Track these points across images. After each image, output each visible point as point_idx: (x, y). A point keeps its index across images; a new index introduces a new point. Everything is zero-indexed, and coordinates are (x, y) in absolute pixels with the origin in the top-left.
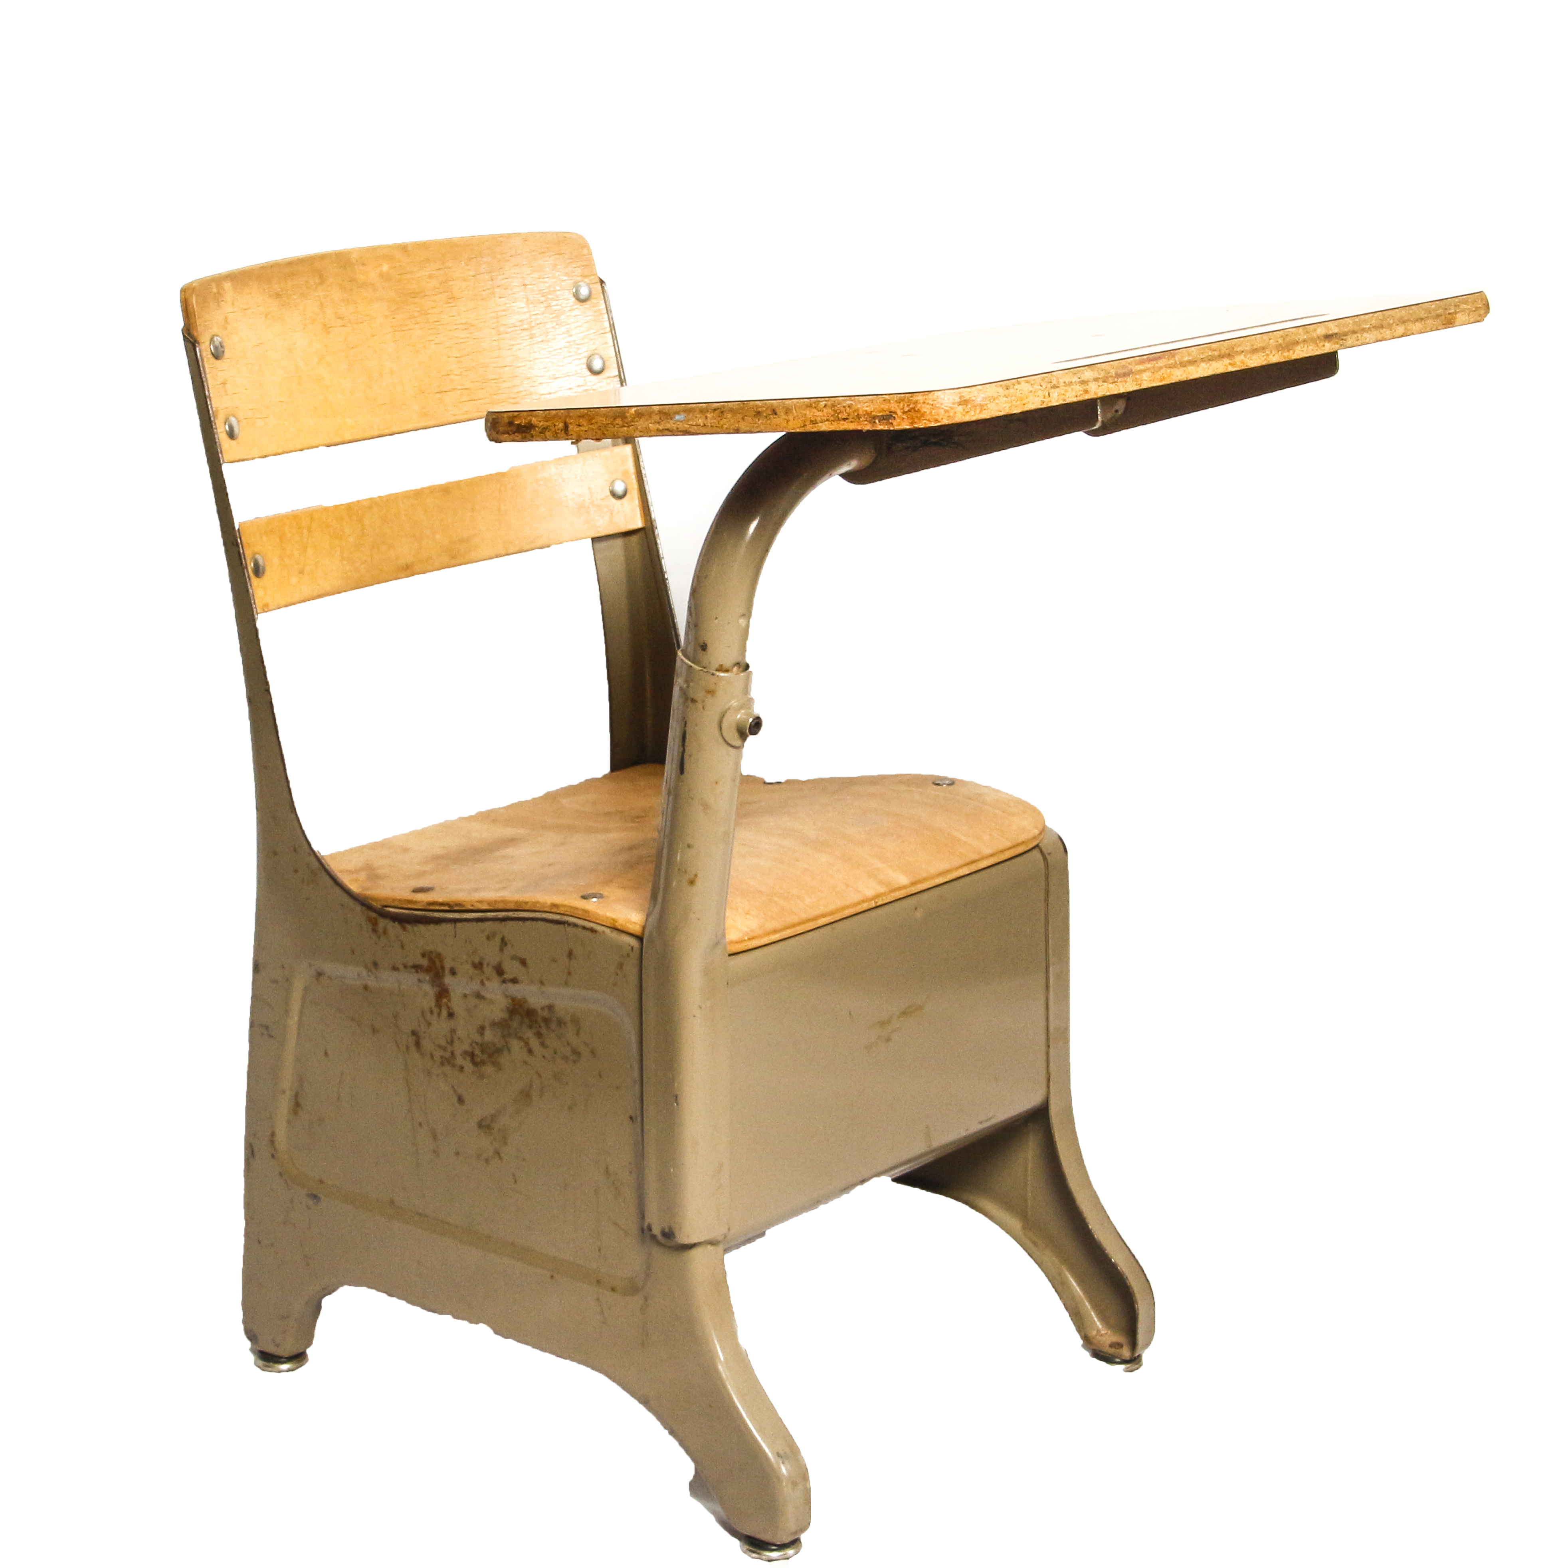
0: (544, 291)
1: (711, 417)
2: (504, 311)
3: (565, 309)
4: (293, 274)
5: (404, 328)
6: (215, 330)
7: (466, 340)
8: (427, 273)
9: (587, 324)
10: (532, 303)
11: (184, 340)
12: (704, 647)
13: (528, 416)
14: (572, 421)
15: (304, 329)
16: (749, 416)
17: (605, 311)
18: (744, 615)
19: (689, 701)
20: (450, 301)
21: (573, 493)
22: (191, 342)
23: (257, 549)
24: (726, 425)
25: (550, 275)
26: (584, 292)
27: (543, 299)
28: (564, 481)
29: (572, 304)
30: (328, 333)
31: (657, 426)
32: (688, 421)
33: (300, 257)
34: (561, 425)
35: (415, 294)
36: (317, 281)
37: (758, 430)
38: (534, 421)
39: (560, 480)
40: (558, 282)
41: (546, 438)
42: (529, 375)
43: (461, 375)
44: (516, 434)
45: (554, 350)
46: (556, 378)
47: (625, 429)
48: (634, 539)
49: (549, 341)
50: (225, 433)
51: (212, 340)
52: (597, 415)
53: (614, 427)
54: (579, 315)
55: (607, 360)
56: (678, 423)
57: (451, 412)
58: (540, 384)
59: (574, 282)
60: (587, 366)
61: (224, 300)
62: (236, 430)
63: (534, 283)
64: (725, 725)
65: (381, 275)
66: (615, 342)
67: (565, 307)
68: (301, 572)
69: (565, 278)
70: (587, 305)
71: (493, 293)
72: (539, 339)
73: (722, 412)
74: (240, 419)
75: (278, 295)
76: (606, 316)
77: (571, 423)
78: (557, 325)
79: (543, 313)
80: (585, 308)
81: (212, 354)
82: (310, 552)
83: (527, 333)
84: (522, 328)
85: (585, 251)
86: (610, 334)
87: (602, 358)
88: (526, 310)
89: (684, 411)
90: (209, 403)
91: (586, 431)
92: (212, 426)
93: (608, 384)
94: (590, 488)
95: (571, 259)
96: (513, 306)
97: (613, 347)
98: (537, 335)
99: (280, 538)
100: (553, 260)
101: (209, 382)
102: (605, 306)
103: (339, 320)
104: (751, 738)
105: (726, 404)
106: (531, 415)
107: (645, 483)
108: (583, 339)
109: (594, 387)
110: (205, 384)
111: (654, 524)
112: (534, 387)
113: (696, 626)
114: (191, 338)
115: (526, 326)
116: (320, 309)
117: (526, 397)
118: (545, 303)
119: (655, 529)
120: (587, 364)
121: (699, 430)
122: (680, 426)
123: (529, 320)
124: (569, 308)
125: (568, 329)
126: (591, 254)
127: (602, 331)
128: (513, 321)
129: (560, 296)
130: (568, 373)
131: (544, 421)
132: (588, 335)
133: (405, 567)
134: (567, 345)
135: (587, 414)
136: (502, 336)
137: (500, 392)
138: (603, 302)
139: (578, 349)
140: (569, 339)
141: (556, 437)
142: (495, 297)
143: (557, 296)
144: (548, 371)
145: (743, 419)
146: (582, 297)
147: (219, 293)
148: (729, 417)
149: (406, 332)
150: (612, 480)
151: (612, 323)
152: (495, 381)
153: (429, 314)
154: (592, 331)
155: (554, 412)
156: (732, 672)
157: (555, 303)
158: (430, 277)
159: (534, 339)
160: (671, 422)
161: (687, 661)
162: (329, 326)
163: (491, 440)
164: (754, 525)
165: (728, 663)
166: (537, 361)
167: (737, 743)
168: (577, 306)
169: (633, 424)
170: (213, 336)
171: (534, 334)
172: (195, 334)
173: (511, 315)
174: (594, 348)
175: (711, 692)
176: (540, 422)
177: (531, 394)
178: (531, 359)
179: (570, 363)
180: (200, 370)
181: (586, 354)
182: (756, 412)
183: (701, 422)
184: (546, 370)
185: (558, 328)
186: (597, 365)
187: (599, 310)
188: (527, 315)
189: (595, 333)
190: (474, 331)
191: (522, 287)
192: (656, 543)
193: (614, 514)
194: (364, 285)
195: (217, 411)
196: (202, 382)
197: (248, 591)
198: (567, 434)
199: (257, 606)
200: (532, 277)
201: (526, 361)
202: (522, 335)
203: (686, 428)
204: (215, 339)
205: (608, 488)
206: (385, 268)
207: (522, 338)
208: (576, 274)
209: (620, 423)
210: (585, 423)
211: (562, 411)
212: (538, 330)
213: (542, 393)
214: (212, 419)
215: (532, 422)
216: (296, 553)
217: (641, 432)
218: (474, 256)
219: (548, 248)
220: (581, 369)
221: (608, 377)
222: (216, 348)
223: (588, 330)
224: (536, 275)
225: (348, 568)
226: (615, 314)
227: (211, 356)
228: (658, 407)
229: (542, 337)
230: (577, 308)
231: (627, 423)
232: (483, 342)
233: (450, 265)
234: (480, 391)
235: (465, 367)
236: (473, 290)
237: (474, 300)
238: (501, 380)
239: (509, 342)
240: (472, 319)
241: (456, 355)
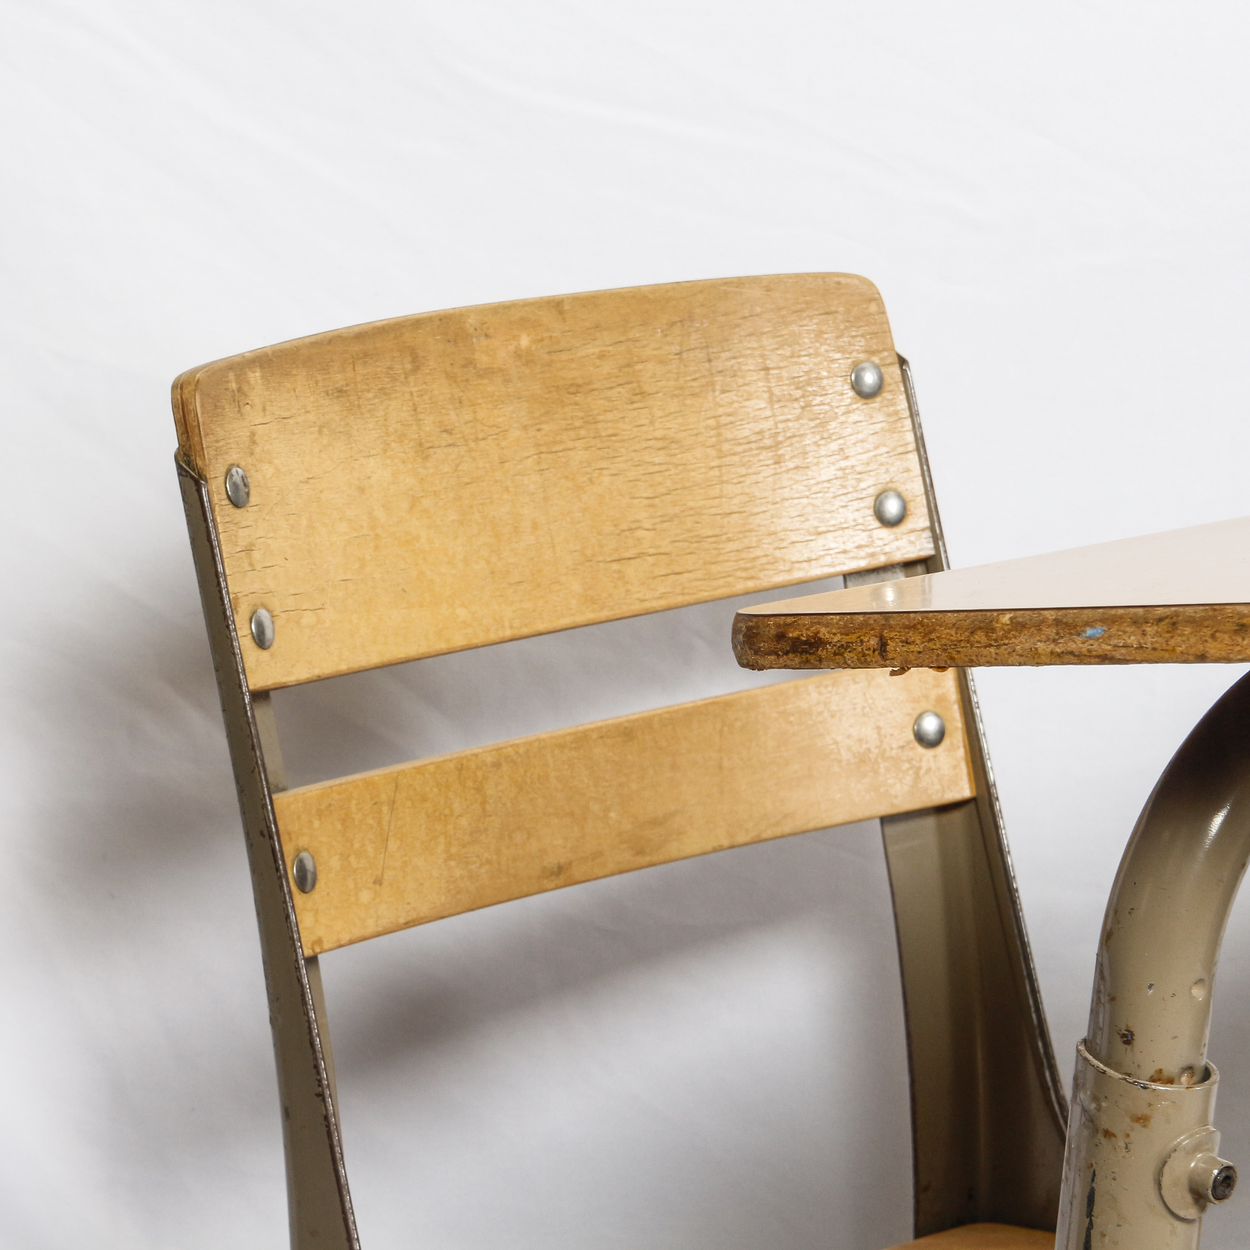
0: (801, 379)
1: (1154, 632)
2: (730, 415)
3: (836, 410)
4: (366, 355)
5: (554, 449)
6: (233, 457)
7: (664, 467)
8: (597, 350)
9: (875, 436)
10: (779, 401)
11: (180, 474)
12: (1128, 1038)
13: (813, 624)
14: (892, 634)
15: (385, 451)
16: (1225, 633)
17: (907, 413)
18: (1200, 981)
19: (1100, 1136)
20: (636, 398)
21: (849, 737)
22: (192, 477)
23: (304, 841)
24: (1180, 647)
25: (811, 351)
26: (869, 379)
27: (798, 393)
28: (833, 716)
29: (849, 401)
30: (426, 458)
31: (1052, 646)
32: (1110, 637)
33: (379, 324)
34: (873, 642)
35: (575, 388)
36: (409, 366)
37: (1240, 657)
38: (824, 632)
39: (826, 714)
40: (825, 363)
41: (845, 663)
42: (772, 529)
43: (654, 529)
44: (791, 656)
45: (818, 483)
46: (820, 533)
47: (992, 650)
48: (957, 816)
49: (807, 467)
50: (250, 637)
51: (228, 472)
52: (941, 626)
53: (972, 646)
54: (860, 422)
55: (912, 501)
56: (1091, 642)
57: (637, 596)
58: (793, 543)
59: (853, 362)
60: (875, 512)
61: (250, 403)
62: (269, 633)
63: (782, 365)
64: (1166, 1181)
65: (518, 354)
66: (925, 468)
67: (838, 407)
68: (378, 882)
69: (838, 356)
70: (877, 403)
71: (713, 384)
72: (791, 465)
73: (1174, 624)
74: (275, 613)
75: (341, 392)
76: (908, 423)
77: (891, 639)
78: (822, 438)
79: (798, 418)
80: (872, 408)
81: (229, 497)
82: (393, 845)
83: (770, 454)
84: (762, 445)
85: (873, 308)
86: (916, 453)
87: (900, 496)
88: (768, 413)
89: (1103, 621)
90: (223, 584)
91: (920, 652)
92: (228, 627)
93: (911, 542)
94: (879, 728)
95: (849, 321)
96: (745, 407)
97: (920, 478)
98: (787, 457)
99: (343, 821)
100: (816, 324)
101: (224, 547)
102: (906, 405)
103: (445, 435)
104: (1215, 1209)
105: (1181, 609)
106: (819, 623)
107: (978, 720)
108: (868, 464)
109: (887, 549)
110: (217, 551)
111: (993, 790)
112: (780, 549)
113: (1113, 999)
114: (194, 470)
115: (768, 442)
116: (412, 416)
117: (768, 567)
118: (802, 400)
119: (994, 800)
120: (875, 507)
121: (1129, 656)
122: (1095, 647)
123: (773, 431)
124: (843, 409)
125: (842, 447)
126: (884, 313)
127: (901, 450)
128: (746, 433)
129: (828, 388)
130: (841, 523)
131: (842, 634)
132: (875, 456)
133: (555, 870)
134: (840, 474)
135: (921, 623)
136: (726, 460)
137: (721, 558)
138: (903, 397)
139: (859, 481)
140: (843, 464)
141: (863, 662)
142: (714, 391)
143: (823, 388)
144: (807, 520)
145: (1213, 636)
146: (866, 389)
147: (239, 390)
148: (1186, 633)
149: (561, 454)
150: (918, 712)
151: (918, 434)
152: (713, 539)
153: (600, 422)
154: (884, 449)
155: (861, 618)
156: (1180, 1083)
157: (818, 399)
158: (601, 356)
159: (783, 464)
160: (1078, 639)
161: (1096, 1062)
162: (427, 445)
163: (743, 665)
164: (1218, 820)
165: (1171, 1067)
166: (787, 504)
167: (1191, 1212)
168: (859, 405)
169: (1006, 642)
170: (232, 465)
171: (783, 455)
172: (200, 463)
173: (743, 422)
174: (888, 479)
175: (1143, 1120)
176: (835, 634)
177: (776, 561)
178: (778, 499)
179: (846, 506)
180: (207, 527)
181: (872, 491)
182: (1238, 625)
183: (1133, 640)
184: (803, 519)
185: (825, 445)
186: (892, 507)
187: (896, 413)
188: (770, 423)
189: (888, 452)
190: (678, 451)
191: (762, 373)
192: (997, 827)
193: (922, 772)
194: (488, 373)
195: (237, 598)
196: (212, 548)
197: (288, 917)
198: (884, 658)
199: (303, 944)
200: (779, 355)
201: (768, 502)
202: (761, 457)
203: (1104, 650)
204: (234, 471)
205: (911, 728)
206: (525, 341)
207: (762, 463)
208: (857, 348)
209: (984, 640)
210: (918, 639)
211: (876, 616)
212: (789, 449)
213: (794, 559)
214: (229, 613)
215: (821, 635)
216: (370, 849)
217: (1021, 656)
218: (677, 319)
219: (807, 303)
220: (864, 517)
221: (912, 531)
222: (235, 486)
223: (877, 448)
224: (787, 351)
225: (458, 873)
226: (924, 419)
227: (227, 502)
228: (1052, 612)
229: (795, 460)
230: (857, 409)
231: (996, 640)
232: (693, 470)
233: (638, 335)
234: (688, 557)
235: (661, 516)
236: (677, 379)
237: (677, 396)
238: (724, 537)
239: (739, 470)
240: (673, 430)
241: (645, 495)
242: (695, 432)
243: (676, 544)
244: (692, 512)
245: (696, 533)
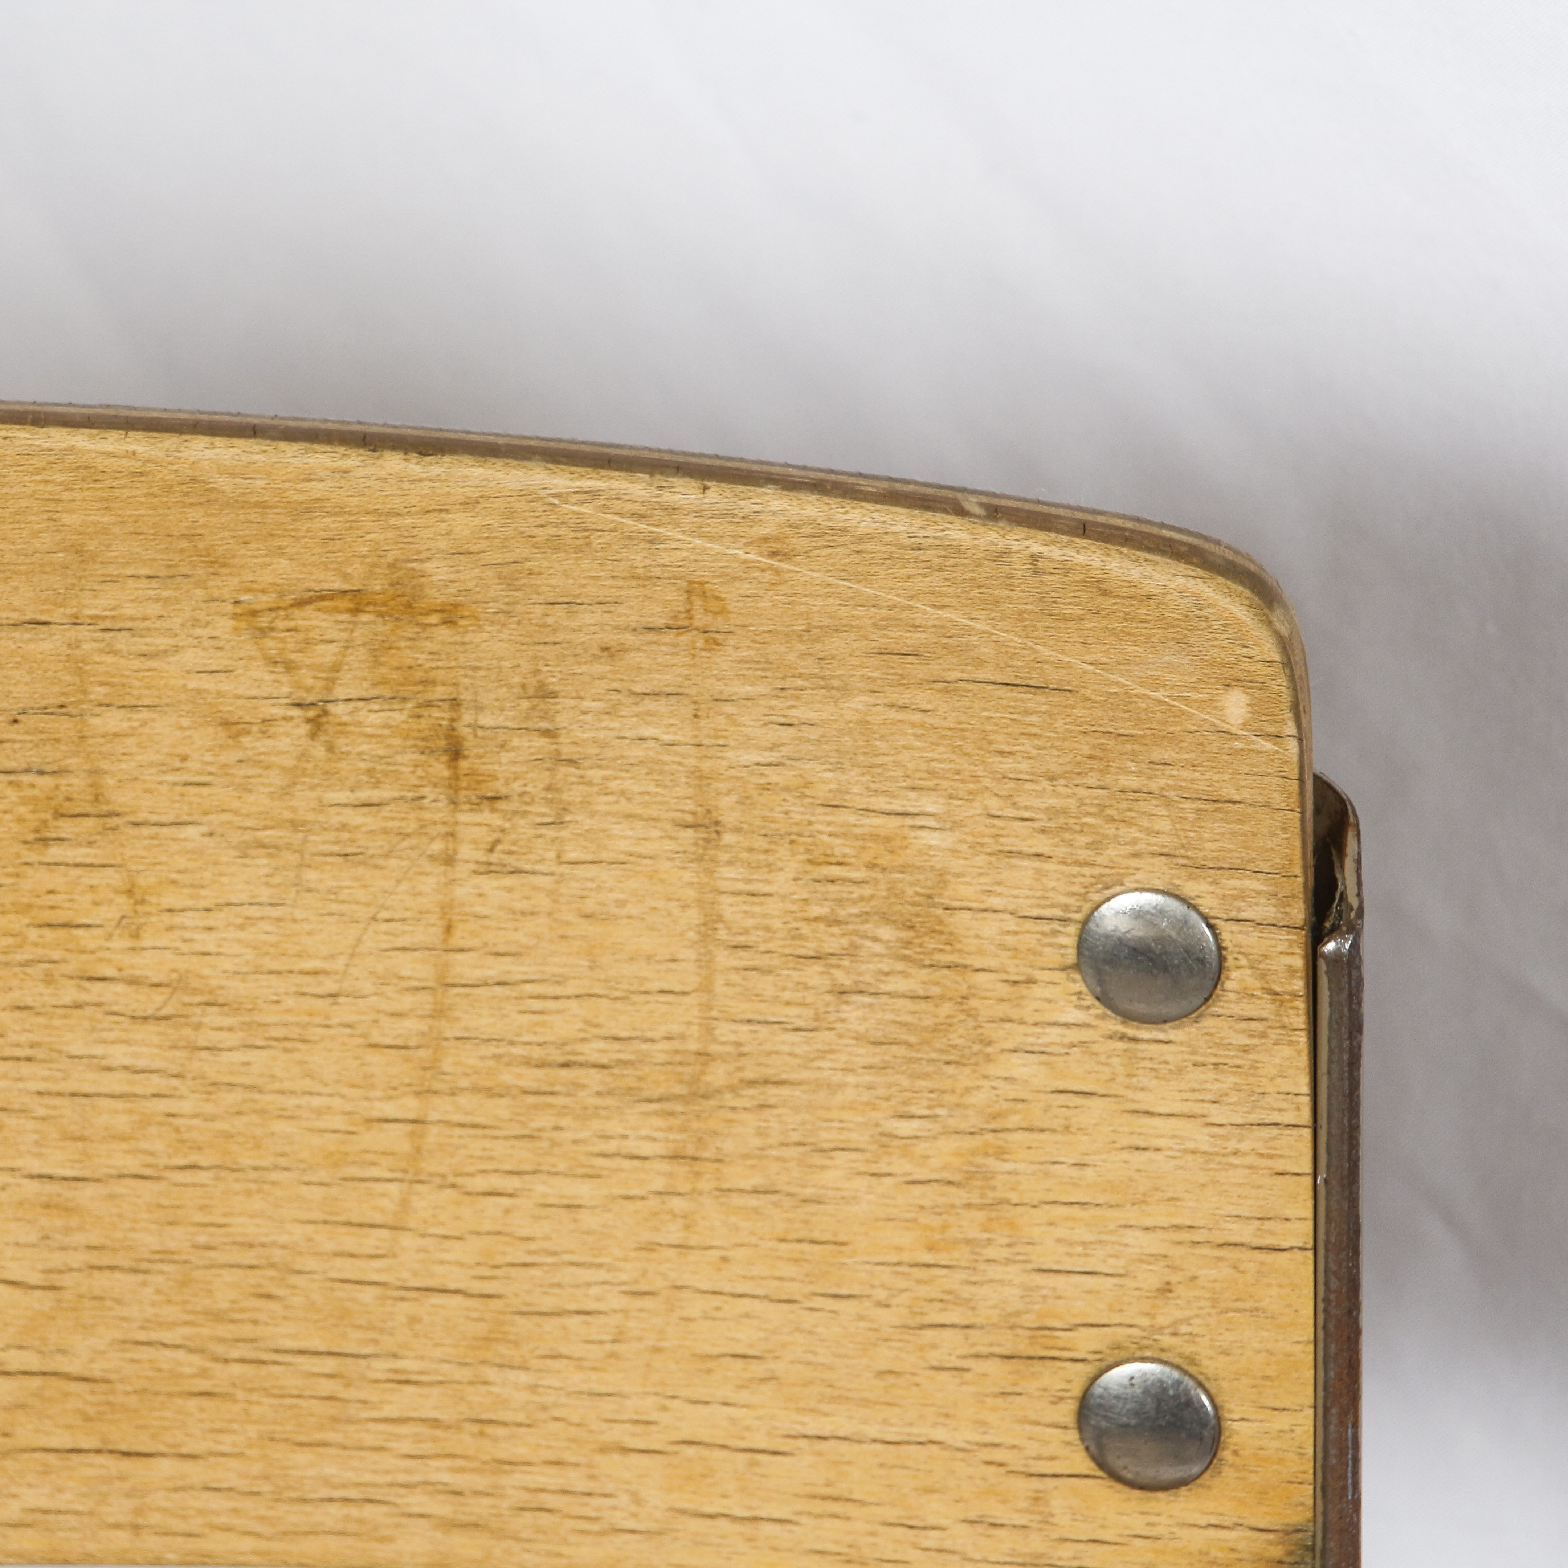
2: (503, 954)
7: (148, 1084)
10: (743, 947)
20: (66, 827)
43: (52, 1289)
71: (449, 834)
83: (659, 1122)
84: (627, 1083)
88: (682, 978)
98: (734, 1147)
115: (657, 1078)
123: (690, 1046)
128: (565, 1029)
136: (451, 1106)
137: (347, 1433)
142: (449, 858)
159: (709, 1167)
171: (719, 1135)
188: (681, 1016)
190: (227, 1038)
191: (688, 834)
201: (608, 1284)
202: (616, 1126)
207: (614, 1145)
232: (283, 1115)
233: (129, 610)
234: (193, 1404)
235: (91, 1248)
236: (286, 792)
237: (271, 849)
238: (380, 1368)
239: (499, 1148)
240: (227, 964)
241: (36, 1166)
242: (330, 985)
243: (144, 1353)
244: (249, 1257)
245: (247, 1330)
